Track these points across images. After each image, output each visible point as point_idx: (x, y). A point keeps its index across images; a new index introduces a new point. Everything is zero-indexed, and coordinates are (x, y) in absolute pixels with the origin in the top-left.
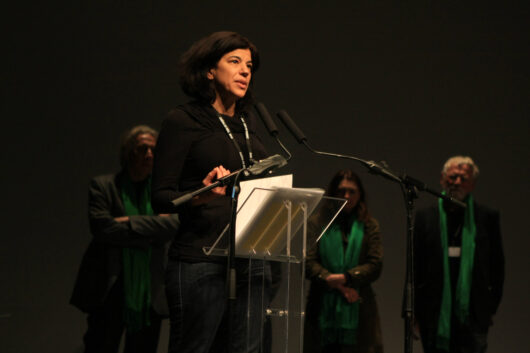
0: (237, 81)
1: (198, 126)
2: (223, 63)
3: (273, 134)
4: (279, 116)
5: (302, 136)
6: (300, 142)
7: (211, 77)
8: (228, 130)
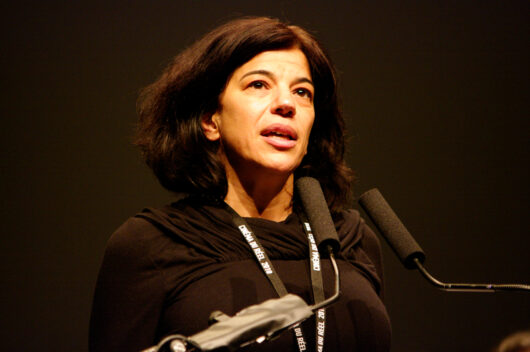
0: (266, 133)
1: (182, 253)
2: (233, 93)
7: (213, 135)
8: (260, 253)
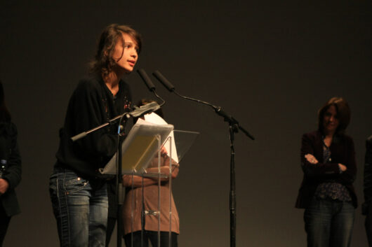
3: (152, 90)
4: (155, 75)
5: (172, 86)
6: (171, 90)
